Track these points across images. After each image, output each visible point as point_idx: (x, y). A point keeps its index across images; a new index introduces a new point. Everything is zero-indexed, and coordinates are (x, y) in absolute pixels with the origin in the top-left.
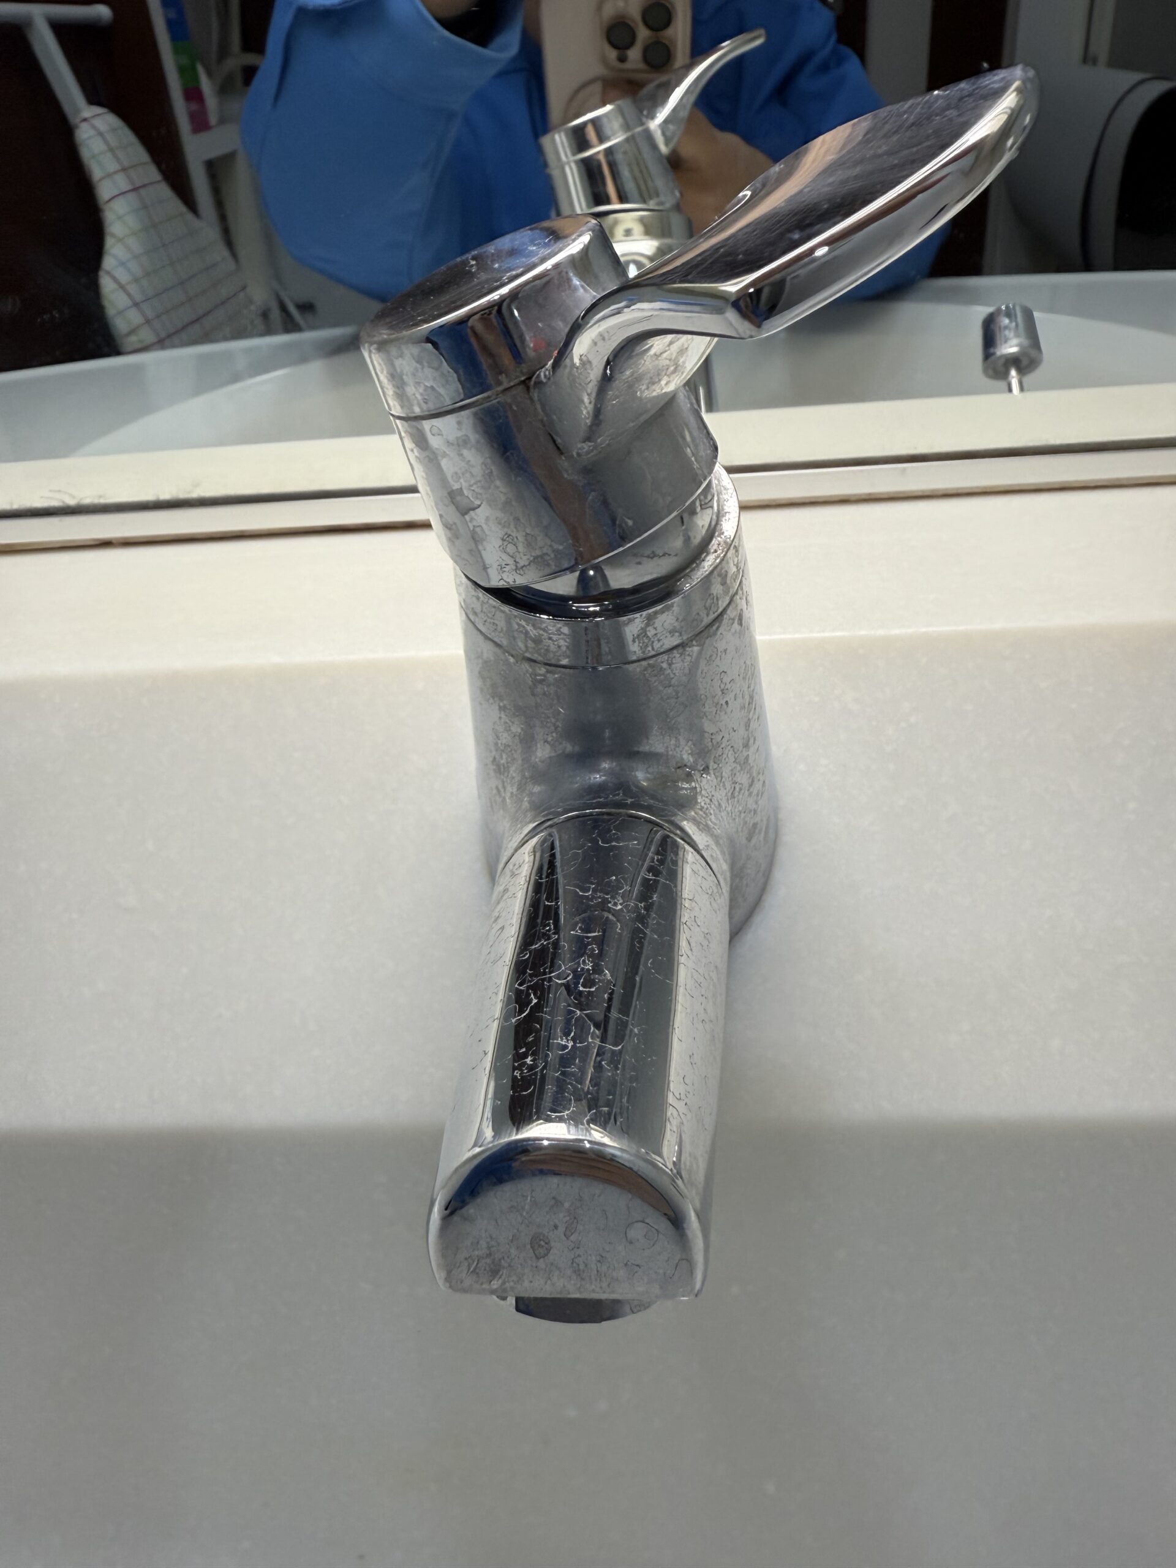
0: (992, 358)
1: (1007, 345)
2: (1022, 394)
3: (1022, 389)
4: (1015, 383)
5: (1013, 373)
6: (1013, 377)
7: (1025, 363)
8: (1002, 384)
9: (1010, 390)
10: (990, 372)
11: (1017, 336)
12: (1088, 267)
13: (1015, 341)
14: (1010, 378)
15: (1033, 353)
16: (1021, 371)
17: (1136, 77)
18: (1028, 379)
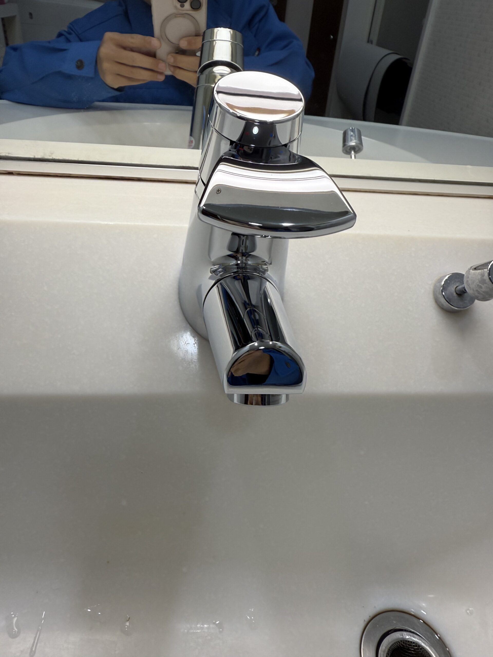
0: (346, 146)
1: (351, 142)
2: (355, 159)
3: (355, 157)
4: (353, 156)
5: (353, 152)
6: (352, 154)
7: (357, 149)
8: (349, 156)
9: (351, 158)
10: (345, 151)
11: (355, 139)
12: (364, 119)
13: (354, 141)
14: (351, 154)
15: (360, 145)
16: (356, 152)
17: (388, 52)
18: (357, 155)
